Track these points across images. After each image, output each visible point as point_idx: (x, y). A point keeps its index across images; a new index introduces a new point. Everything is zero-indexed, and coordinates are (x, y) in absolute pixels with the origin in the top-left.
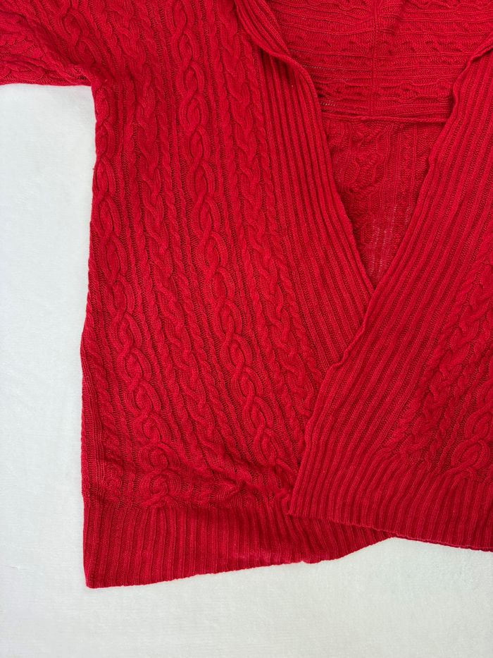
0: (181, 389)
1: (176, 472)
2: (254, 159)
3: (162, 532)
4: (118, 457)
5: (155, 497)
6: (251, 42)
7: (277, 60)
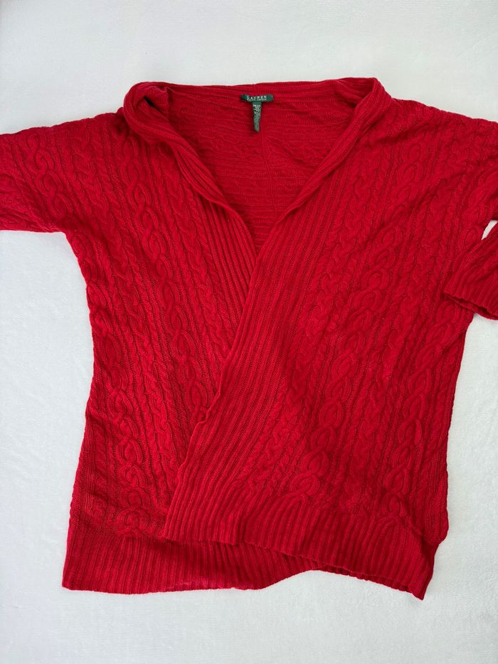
0: (158, 449)
1: (146, 511)
2: (206, 276)
3: (128, 557)
4: (104, 493)
5: (127, 528)
6: (192, 190)
7: (215, 205)
